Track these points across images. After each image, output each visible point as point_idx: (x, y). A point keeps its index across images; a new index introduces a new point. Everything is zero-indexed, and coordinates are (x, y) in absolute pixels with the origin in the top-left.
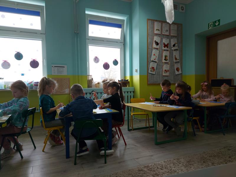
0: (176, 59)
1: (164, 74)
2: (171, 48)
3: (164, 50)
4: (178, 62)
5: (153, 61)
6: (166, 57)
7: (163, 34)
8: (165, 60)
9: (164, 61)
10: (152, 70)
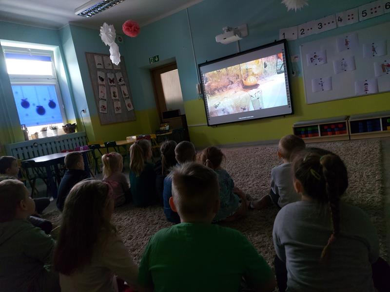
0: (125, 95)
1: (116, 112)
2: (118, 83)
3: (112, 86)
4: (128, 98)
5: (102, 99)
6: (114, 93)
7: (106, 68)
8: (114, 96)
9: (113, 98)
10: (103, 109)
